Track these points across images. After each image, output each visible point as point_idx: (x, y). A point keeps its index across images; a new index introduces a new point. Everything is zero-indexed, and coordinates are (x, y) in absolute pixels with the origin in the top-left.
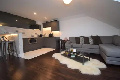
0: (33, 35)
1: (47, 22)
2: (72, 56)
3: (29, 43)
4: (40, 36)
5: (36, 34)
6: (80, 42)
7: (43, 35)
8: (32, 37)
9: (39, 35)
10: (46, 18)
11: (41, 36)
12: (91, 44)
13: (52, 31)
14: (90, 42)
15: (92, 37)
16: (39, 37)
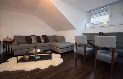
2: (36, 58)
6: (33, 42)
12: (43, 42)
14: (42, 40)
15: (43, 36)
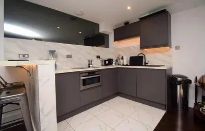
0: (92, 61)
1: (127, 23)
3: (82, 88)
4: (107, 62)
5: (98, 57)
7: (114, 59)
8: (89, 67)
9: (105, 61)
10: (129, 8)
11: (110, 62)
13: (142, 47)
16: (106, 64)
